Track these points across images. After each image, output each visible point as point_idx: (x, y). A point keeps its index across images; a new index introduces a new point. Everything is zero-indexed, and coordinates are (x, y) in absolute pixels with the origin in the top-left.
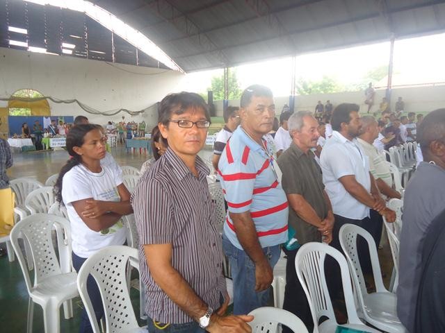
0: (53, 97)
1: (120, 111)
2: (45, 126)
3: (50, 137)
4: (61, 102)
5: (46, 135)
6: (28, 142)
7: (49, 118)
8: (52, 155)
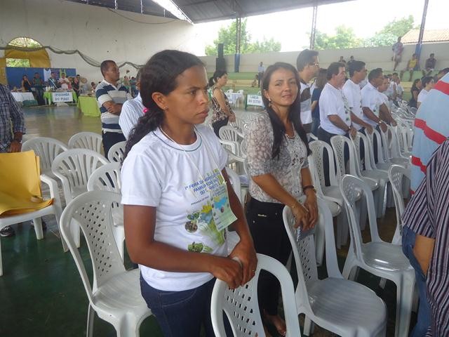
0: (52, 46)
1: (124, 64)
2: (46, 80)
3: (52, 91)
4: (62, 52)
5: (48, 89)
6: (29, 96)
7: (50, 71)
8: (55, 110)
